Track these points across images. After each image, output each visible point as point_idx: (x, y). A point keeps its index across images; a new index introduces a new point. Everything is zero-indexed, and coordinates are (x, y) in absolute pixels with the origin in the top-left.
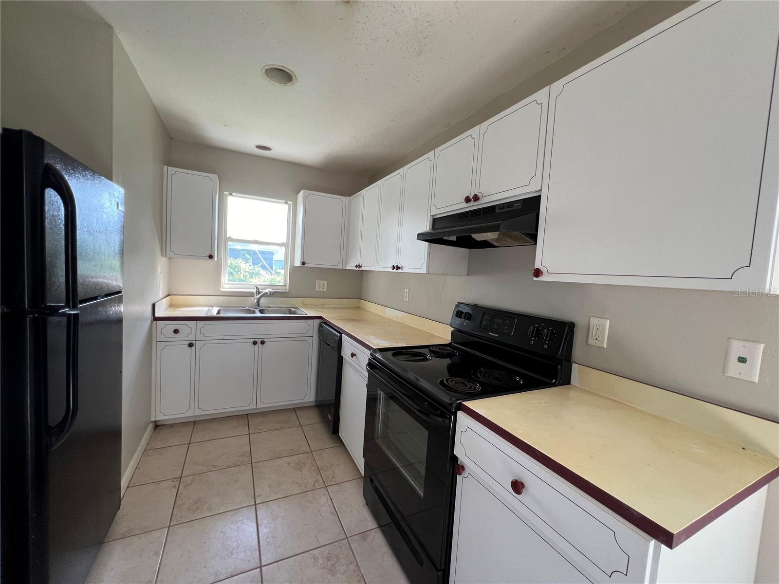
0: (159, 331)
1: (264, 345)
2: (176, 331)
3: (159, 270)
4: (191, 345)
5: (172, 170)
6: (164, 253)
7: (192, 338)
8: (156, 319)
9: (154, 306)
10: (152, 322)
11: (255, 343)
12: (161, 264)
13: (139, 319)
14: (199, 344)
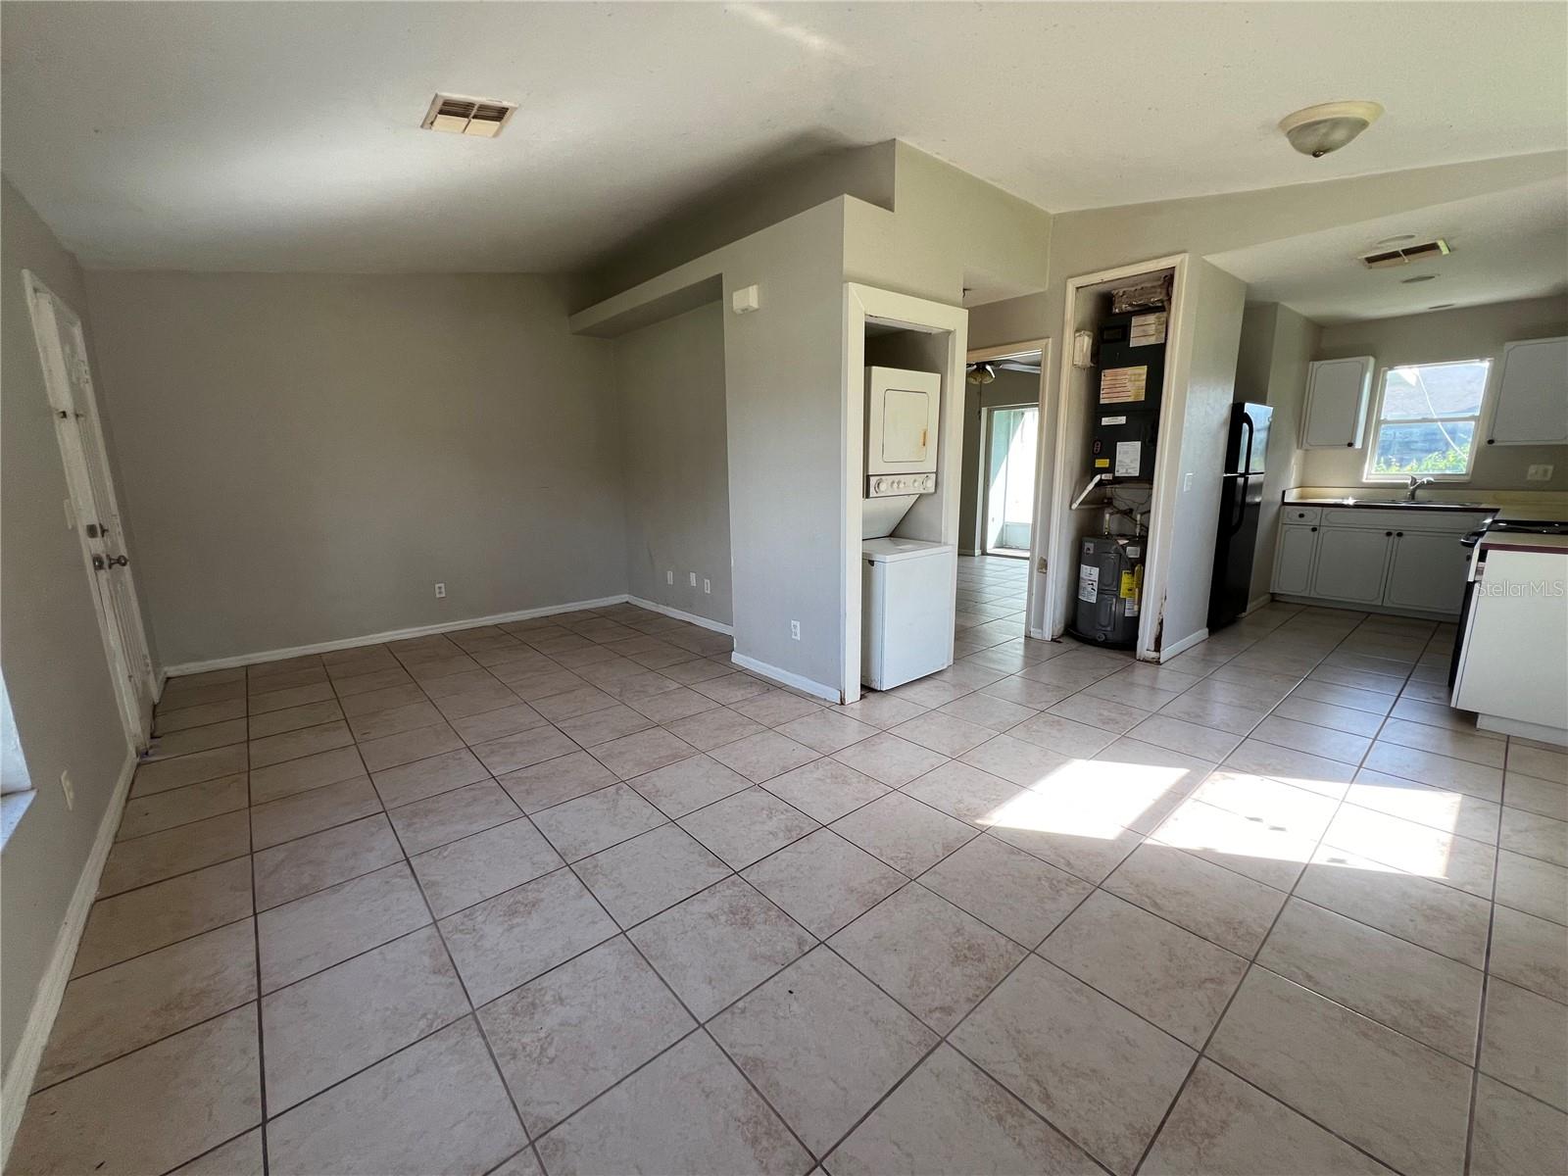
0: (1286, 514)
1: (1402, 539)
2: (1301, 516)
3: (1293, 461)
4: (1314, 530)
5: (1317, 364)
6: (1300, 445)
7: (1316, 523)
8: (1284, 504)
9: (1284, 492)
10: (1280, 506)
11: (1389, 534)
12: (1296, 458)
13: (1269, 504)
14: (1323, 530)
